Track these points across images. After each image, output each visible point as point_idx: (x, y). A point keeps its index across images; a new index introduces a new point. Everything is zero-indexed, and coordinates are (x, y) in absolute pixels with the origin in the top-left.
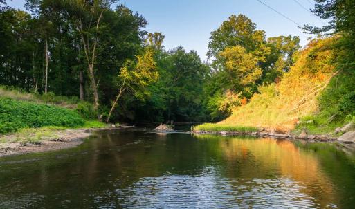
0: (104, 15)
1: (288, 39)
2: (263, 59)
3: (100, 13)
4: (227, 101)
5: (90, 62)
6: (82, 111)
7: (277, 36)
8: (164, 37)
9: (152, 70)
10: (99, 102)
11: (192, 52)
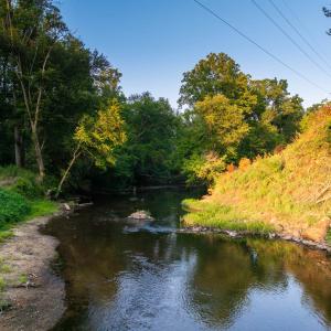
0: (53, 53)
1: (274, 82)
2: (248, 109)
3: (47, 51)
4: (208, 166)
5: (33, 116)
6: (24, 188)
7: (261, 79)
8: (120, 75)
9: (117, 130)
10: (45, 172)
11: (162, 100)
